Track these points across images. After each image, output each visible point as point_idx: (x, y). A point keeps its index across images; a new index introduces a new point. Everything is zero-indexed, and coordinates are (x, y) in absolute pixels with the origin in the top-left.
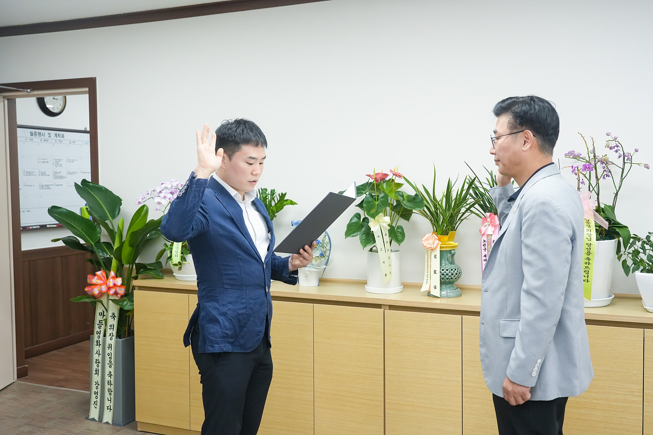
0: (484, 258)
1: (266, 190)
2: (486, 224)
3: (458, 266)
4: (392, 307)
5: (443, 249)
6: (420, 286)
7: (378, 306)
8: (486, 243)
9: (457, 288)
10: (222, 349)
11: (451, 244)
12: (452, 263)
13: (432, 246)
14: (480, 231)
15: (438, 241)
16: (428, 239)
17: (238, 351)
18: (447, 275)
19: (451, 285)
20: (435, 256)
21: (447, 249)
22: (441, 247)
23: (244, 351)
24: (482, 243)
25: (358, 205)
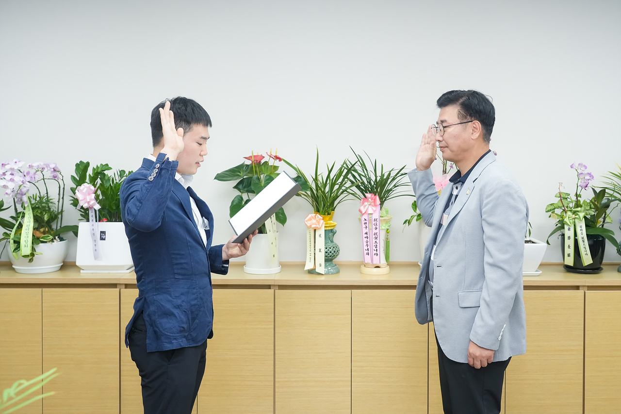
0: (366, 235)
1: (124, 172)
2: (366, 203)
3: (336, 244)
4: (282, 287)
5: (327, 229)
6: (304, 265)
7: (269, 287)
8: (367, 222)
9: (336, 265)
10: (180, 345)
11: (331, 224)
12: (332, 242)
13: (318, 226)
14: (360, 211)
15: (322, 221)
16: (310, 219)
17: (191, 346)
18: (330, 252)
19: (330, 263)
20: (320, 236)
21: (330, 228)
22: (325, 227)
23: (195, 345)
24: (363, 222)
25: (236, 187)
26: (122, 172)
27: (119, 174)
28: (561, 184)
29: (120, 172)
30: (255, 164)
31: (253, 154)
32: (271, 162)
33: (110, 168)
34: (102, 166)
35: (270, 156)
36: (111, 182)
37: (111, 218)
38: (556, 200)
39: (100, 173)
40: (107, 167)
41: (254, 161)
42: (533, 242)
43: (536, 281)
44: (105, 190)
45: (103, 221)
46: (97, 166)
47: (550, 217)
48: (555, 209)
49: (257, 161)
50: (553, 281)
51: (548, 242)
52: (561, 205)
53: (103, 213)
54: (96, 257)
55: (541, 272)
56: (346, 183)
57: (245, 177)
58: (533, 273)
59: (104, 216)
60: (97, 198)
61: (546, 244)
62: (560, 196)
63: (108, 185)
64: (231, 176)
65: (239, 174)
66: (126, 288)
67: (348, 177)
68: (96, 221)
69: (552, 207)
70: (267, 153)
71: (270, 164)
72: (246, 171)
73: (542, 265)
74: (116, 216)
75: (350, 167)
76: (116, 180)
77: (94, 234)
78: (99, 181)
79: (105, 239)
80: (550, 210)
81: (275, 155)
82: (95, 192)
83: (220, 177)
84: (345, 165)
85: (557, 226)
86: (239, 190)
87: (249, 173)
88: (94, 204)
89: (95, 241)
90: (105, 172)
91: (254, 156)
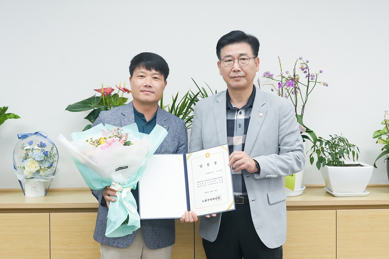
25: (87, 118)
28: (386, 112)
30: (105, 96)
31: (102, 86)
32: (121, 94)
35: (119, 89)
38: (382, 127)
41: (104, 93)
42: (361, 166)
43: (364, 201)
47: (377, 142)
48: (381, 135)
49: (107, 93)
50: (379, 201)
51: (375, 166)
52: (386, 131)
55: (369, 193)
56: (189, 113)
57: (95, 108)
58: (361, 193)
61: (373, 167)
62: (386, 123)
64: (83, 108)
65: (90, 105)
67: (192, 107)
69: (379, 134)
70: (116, 85)
71: (119, 97)
72: (96, 103)
73: (369, 187)
75: (193, 98)
80: (377, 136)
81: (123, 87)
83: (72, 108)
84: (188, 96)
85: (383, 151)
86: (90, 120)
87: (99, 104)
91: (104, 89)
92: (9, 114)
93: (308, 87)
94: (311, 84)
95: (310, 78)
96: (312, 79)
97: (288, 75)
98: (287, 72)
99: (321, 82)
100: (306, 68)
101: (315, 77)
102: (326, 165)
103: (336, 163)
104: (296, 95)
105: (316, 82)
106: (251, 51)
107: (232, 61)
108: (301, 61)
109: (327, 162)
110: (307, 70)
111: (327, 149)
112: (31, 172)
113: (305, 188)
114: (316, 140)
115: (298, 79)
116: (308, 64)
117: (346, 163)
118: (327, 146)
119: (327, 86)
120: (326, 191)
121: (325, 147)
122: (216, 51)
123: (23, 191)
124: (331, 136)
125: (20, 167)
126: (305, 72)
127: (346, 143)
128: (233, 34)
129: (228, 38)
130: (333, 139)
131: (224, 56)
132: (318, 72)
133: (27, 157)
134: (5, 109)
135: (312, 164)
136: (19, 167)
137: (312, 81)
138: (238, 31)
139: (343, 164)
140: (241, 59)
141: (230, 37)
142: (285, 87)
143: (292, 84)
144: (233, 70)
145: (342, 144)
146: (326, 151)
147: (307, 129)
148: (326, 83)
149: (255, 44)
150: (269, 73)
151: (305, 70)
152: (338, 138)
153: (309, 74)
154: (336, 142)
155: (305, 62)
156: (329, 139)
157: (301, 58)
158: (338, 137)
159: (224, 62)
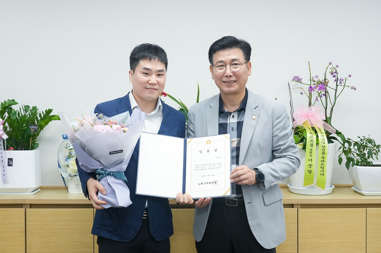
26: (26, 107)
27: (24, 109)
29: (25, 107)
33: (16, 103)
34: (9, 101)
36: (17, 116)
37: (17, 147)
39: (7, 107)
40: (13, 103)
44: (12, 122)
45: (10, 150)
46: (5, 101)
53: (10, 142)
54: (5, 182)
59: (11, 145)
60: (5, 129)
63: (15, 118)
66: (31, 208)
68: (4, 150)
74: (22, 145)
76: (21, 114)
77: (2, 161)
78: (6, 114)
79: (12, 165)
82: (4, 124)
88: (2, 134)
89: (3, 166)
90: (11, 106)
92: (54, 116)
93: (336, 90)
94: (340, 88)
95: (339, 82)
96: (340, 83)
97: (318, 79)
98: (317, 77)
99: (349, 86)
100: (336, 73)
101: (344, 81)
102: (355, 166)
103: (364, 163)
104: (326, 98)
105: (344, 86)
106: (242, 56)
107: (224, 66)
108: (331, 66)
109: (356, 163)
110: (336, 74)
111: (356, 150)
112: (74, 170)
113: (334, 187)
114: (345, 141)
115: (328, 83)
116: (337, 69)
117: (374, 163)
118: (356, 147)
119: (356, 90)
120: (354, 190)
121: (354, 148)
122: (208, 56)
123: (67, 188)
124: (359, 137)
125: (64, 165)
126: (334, 76)
127: (374, 144)
128: (225, 40)
129: (220, 44)
130: (361, 140)
131: (217, 61)
132: (347, 76)
133: (71, 156)
134: (50, 111)
135: (340, 164)
136: (62, 166)
137: (340, 85)
138: (230, 37)
139: (371, 164)
140: (233, 65)
141: (222, 43)
142: (316, 90)
143: (323, 87)
144: (225, 75)
145: (369, 145)
146: (355, 151)
147: (337, 131)
148: (354, 87)
149: (247, 49)
150: (298, 77)
151: (334, 74)
152: (366, 140)
153: (337, 78)
154: (364, 144)
155: (335, 67)
156: (358, 140)
157: (330, 63)
158: (366, 138)
159: (216, 67)
